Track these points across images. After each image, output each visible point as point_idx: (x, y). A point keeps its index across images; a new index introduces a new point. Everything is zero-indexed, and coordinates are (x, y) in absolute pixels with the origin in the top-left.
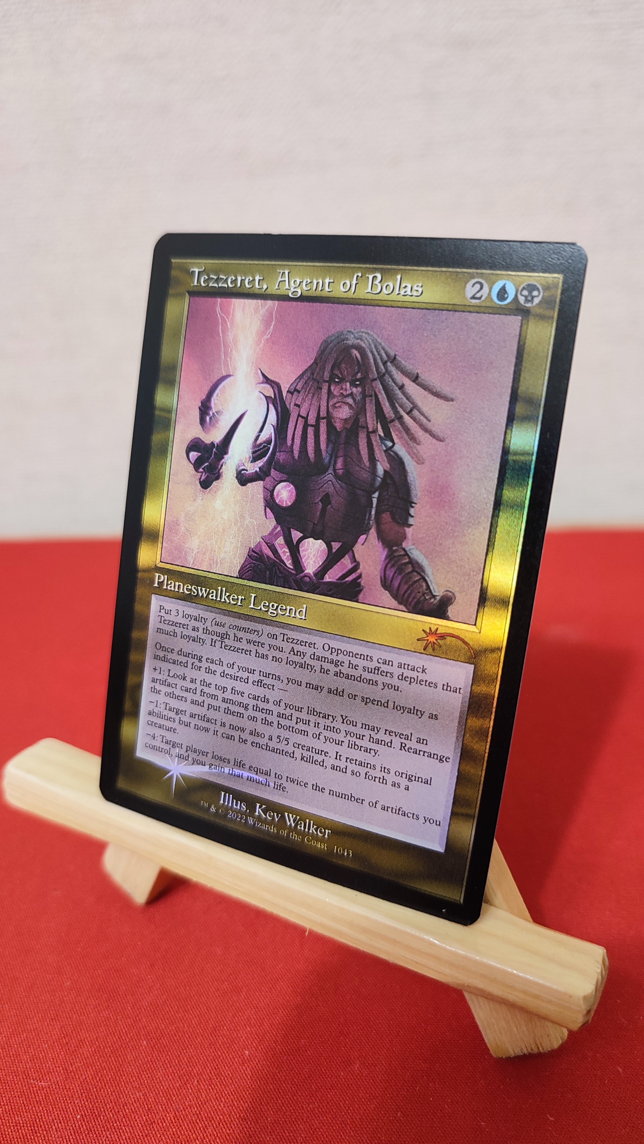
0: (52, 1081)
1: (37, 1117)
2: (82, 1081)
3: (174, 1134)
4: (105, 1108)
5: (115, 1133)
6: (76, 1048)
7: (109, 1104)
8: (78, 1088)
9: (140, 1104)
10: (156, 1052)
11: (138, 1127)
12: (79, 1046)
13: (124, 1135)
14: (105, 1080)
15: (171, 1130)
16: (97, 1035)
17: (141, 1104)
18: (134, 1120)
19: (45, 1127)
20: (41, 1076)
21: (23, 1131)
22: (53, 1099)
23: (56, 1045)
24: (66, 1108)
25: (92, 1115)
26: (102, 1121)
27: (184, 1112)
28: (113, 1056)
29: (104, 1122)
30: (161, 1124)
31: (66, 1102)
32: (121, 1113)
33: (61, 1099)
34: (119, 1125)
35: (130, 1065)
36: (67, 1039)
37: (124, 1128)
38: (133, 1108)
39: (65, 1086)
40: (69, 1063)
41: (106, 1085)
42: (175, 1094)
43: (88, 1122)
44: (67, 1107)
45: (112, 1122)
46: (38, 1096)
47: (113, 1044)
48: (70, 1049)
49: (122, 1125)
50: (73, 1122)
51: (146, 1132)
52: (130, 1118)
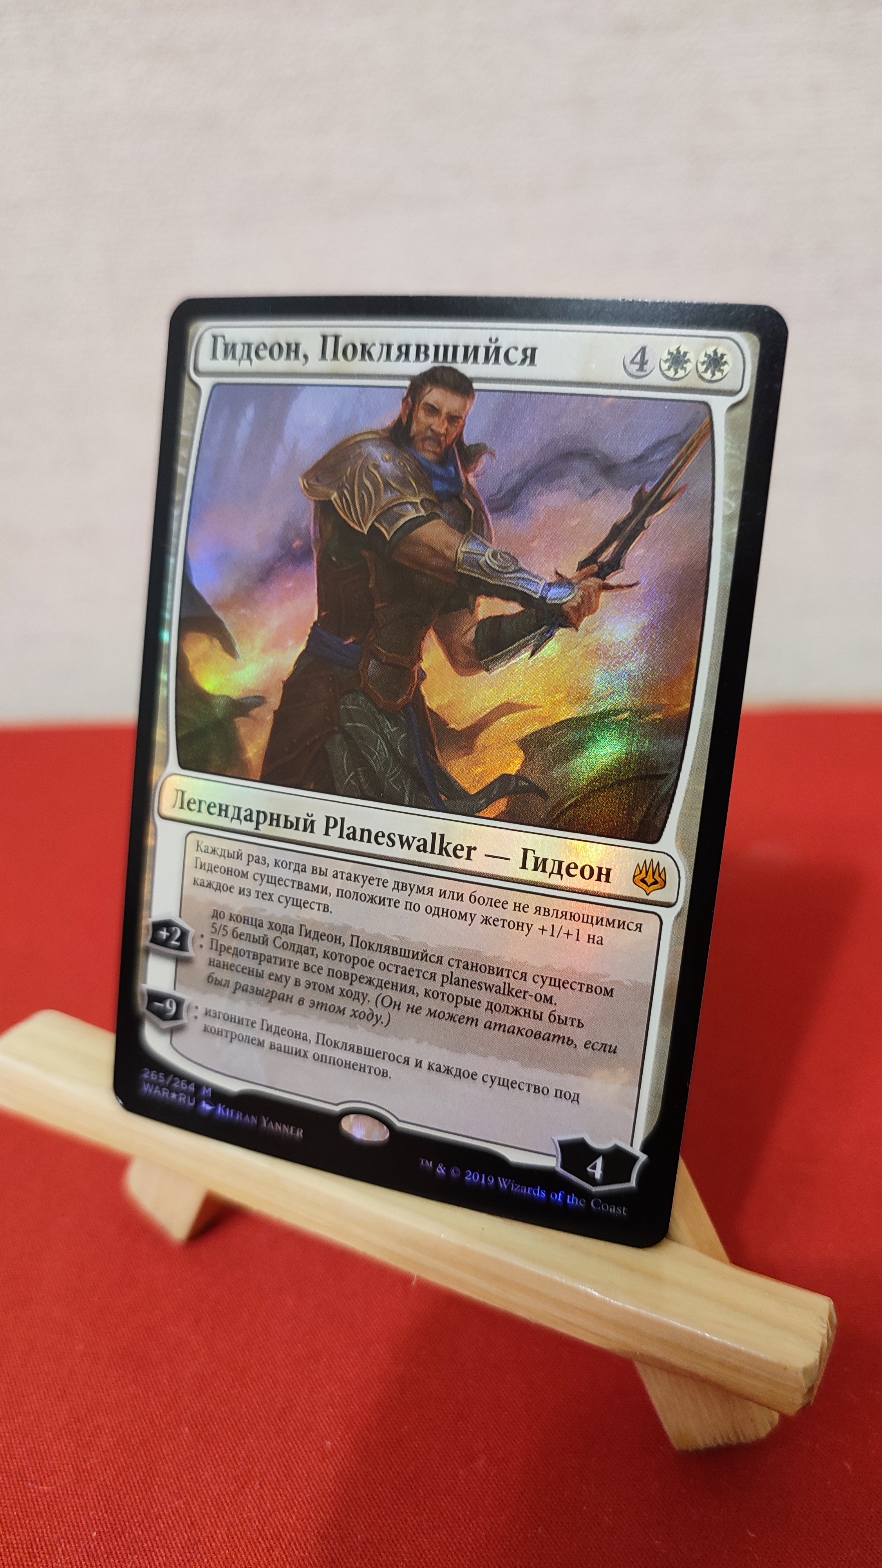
0: (58, 1485)
1: (36, 1535)
2: (99, 1483)
3: (227, 1558)
4: (131, 1521)
5: (145, 1558)
6: (92, 1438)
7: (137, 1516)
8: (94, 1494)
9: (179, 1516)
10: (202, 1443)
11: (176, 1549)
12: (95, 1434)
13: (158, 1559)
14: (131, 1481)
15: (222, 1553)
16: (120, 1419)
17: (182, 1515)
18: (171, 1538)
19: (47, 1549)
20: (42, 1477)
21: (17, 1554)
22: (58, 1509)
23: (63, 1432)
24: (77, 1522)
25: (113, 1532)
26: (126, 1541)
27: (240, 1528)
28: (143, 1448)
29: (129, 1541)
30: (208, 1544)
31: (77, 1513)
32: (153, 1528)
33: (70, 1509)
34: (150, 1545)
35: (166, 1462)
36: (78, 1424)
37: (157, 1550)
38: (170, 1522)
39: (76, 1491)
40: (81, 1459)
41: (133, 1489)
42: (228, 1501)
43: (107, 1541)
44: (79, 1521)
45: (142, 1542)
46: (39, 1505)
47: (142, 1431)
48: (83, 1438)
49: (155, 1545)
50: (86, 1542)
51: (188, 1555)
52: (166, 1536)
